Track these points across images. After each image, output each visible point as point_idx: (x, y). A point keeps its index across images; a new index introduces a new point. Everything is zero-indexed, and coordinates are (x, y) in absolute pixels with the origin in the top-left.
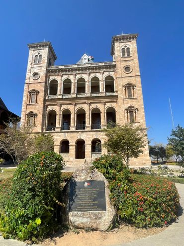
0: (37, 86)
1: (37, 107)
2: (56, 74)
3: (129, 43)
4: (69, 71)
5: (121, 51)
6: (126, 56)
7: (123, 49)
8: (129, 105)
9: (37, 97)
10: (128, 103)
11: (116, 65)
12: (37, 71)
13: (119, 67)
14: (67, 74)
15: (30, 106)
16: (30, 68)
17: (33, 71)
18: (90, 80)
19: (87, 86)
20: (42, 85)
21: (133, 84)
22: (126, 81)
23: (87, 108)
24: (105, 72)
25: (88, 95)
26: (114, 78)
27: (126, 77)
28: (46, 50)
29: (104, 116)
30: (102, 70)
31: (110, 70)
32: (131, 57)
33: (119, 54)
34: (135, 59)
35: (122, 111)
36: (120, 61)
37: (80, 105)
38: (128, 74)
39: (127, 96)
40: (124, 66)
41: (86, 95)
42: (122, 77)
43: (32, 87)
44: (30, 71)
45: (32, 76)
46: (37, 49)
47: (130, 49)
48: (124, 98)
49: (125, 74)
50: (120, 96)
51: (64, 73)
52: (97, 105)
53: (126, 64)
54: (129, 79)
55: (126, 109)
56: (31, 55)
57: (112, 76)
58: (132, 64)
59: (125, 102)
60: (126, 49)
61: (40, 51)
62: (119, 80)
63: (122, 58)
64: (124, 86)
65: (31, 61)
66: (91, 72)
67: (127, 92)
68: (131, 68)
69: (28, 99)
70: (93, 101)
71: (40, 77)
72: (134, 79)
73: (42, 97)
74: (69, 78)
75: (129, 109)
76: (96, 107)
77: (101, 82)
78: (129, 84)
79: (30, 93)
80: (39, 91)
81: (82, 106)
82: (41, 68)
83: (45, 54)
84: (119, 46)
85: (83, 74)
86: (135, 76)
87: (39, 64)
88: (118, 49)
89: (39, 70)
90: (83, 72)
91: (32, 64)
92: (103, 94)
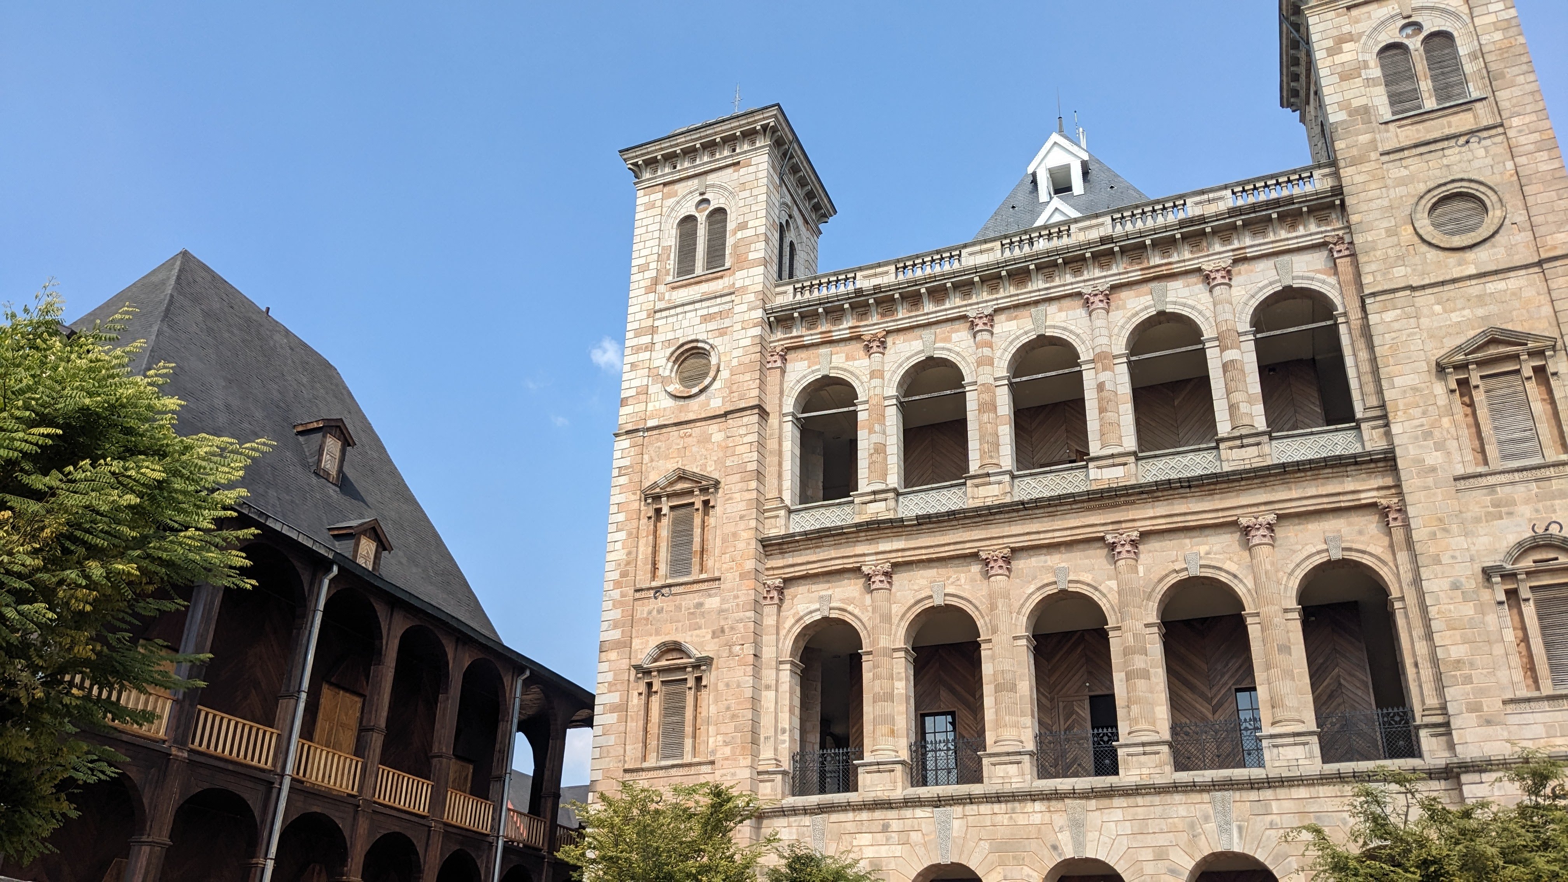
0: (706, 439)
1: (713, 603)
2: (844, 328)
4: (938, 293)
5: (1376, 72)
7: (1391, 52)
8: (1512, 531)
9: (705, 527)
10: (1500, 509)
11: (1338, 191)
12: (699, 332)
13: (1374, 205)
14: (922, 320)
15: (660, 602)
16: (644, 315)
17: (670, 336)
18: (1120, 346)
19: (1100, 400)
20: (742, 431)
21: (1537, 338)
22: (1455, 317)
23: (1113, 584)
24: (1243, 267)
25: (1119, 472)
26: (1337, 301)
27: (1454, 281)
28: (751, 169)
29: (1285, 649)
30: (1218, 247)
31: (1293, 244)
32: (1478, 105)
33: (1356, 103)
34: (1516, 121)
35: (1455, 586)
36: (1374, 156)
37: (1055, 560)
38: (1470, 255)
39: (1492, 451)
40: (1422, 188)
41: (1093, 473)
42: (1412, 288)
43: (667, 458)
44: (647, 339)
45: (667, 369)
46: (691, 172)
47: (1458, 42)
48: (1460, 471)
49: (1432, 254)
50: (1413, 451)
51: (903, 315)
52: (1203, 549)
53: (1437, 173)
54: (1480, 297)
55: (1487, 573)
56: (650, 220)
57: (1315, 286)
58: (1489, 161)
59: (1475, 510)
60: (1415, 43)
61: (711, 179)
62: (1389, 316)
63: (1391, 126)
64: (1441, 369)
65: (653, 265)
66: (1124, 279)
67: (1483, 413)
68: (1490, 199)
69: (644, 550)
70: (1162, 524)
71: (724, 374)
72: (1529, 293)
73: (742, 525)
74: (937, 354)
75: (1527, 563)
76: (1195, 571)
77: (1223, 349)
78: (1493, 341)
79: (657, 498)
80: (716, 475)
81: (1066, 571)
82: (727, 307)
83: (750, 200)
84: (1350, 38)
85: (1052, 308)
86: (1540, 263)
87: (707, 281)
88: (1338, 59)
89: (712, 326)
90: (1055, 293)
91: (661, 288)
92: (1252, 451)
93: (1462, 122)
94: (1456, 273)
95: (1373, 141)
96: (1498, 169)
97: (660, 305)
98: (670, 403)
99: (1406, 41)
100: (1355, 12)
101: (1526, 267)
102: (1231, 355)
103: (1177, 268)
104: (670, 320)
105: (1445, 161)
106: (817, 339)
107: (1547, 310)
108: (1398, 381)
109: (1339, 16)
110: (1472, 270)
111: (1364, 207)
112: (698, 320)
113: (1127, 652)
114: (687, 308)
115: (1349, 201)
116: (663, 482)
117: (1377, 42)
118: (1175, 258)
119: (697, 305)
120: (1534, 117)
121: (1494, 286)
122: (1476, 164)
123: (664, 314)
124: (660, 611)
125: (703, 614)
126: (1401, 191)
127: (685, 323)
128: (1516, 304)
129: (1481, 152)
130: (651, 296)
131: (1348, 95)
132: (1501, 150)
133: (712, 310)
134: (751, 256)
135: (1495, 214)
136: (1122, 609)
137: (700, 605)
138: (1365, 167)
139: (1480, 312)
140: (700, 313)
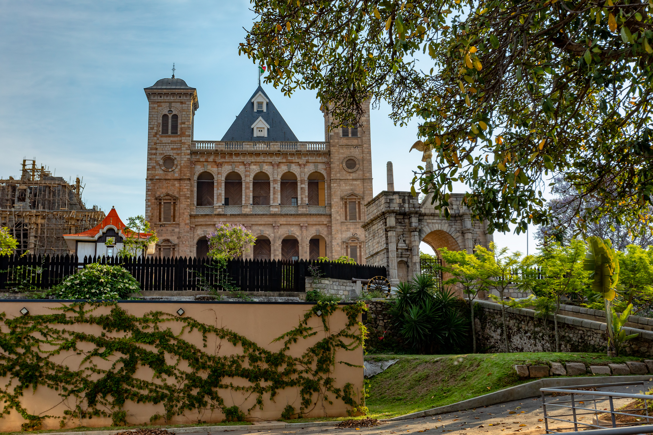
0: (174, 185)
1: (177, 230)
2: (211, 159)
4: (237, 154)
6: (350, 135)
8: (349, 234)
9: (174, 210)
10: (348, 230)
11: (329, 151)
12: (171, 153)
13: (336, 158)
14: (232, 161)
15: (162, 228)
16: (153, 144)
17: (161, 152)
18: (279, 178)
19: (274, 191)
20: (185, 185)
21: (359, 196)
22: (347, 188)
23: (273, 235)
24: (308, 164)
25: (277, 210)
26: (326, 177)
27: (348, 180)
28: (186, 105)
29: (306, 252)
30: (303, 158)
31: (319, 161)
32: (359, 139)
33: (337, 131)
34: (365, 145)
35: (338, 244)
36: (338, 146)
37: (261, 228)
38: (352, 175)
39: (348, 218)
40: (345, 156)
41: (271, 209)
42: (340, 180)
43: (162, 188)
44: (154, 151)
46: (167, 101)
48: (342, 220)
49: (345, 173)
50: (335, 216)
51: (227, 159)
52: (292, 229)
53: (349, 153)
54: (352, 184)
55: (344, 242)
56: (154, 113)
57: (322, 172)
58: (358, 153)
59: (343, 229)
61: (173, 104)
62: (335, 185)
63: (342, 139)
64: (342, 199)
65: (155, 128)
66: (282, 161)
67: (348, 210)
68: (357, 162)
69: (156, 213)
70: (285, 223)
71: (179, 167)
72: (360, 185)
73: (185, 211)
74: (236, 171)
75: (350, 241)
76: (290, 234)
77: (302, 184)
78: (352, 195)
79: (161, 200)
80: (177, 196)
81: (263, 231)
82: (180, 147)
83: (186, 116)
85: (265, 165)
86: (363, 179)
87: (172, 137)
89: (175, 152)
90: (266, 161)
91: (158, 136)
92: (305, 209)
93: (355, 142)
94: (349, 178)
95: (338, 142)
96: (360, 155)
97: (158, 142)
98: (161, 172)
101: (361, 179)
102: (303, 186)
103: (294, 161)
104: (161, 147)
105: (351, 151)
106: (204, 160)
107: (362, 190)
108: (334, 200)
110: (351, 178)
111: (334, 158)
112: (170, 149)
113: (275, 250)
114: (167, 144)
115: (331, 155)
116: (162, 196)
118: (293, 159)
119: (170, 144)
120: (368, 145)
121: (355, 182)
122: (356, 153)
123: (159, 145)
124: (162, 230)
125: (174, 233)
126: (341, 156)
127: (166, 149)
128: (358, 187)
129: (357, 151)
130: (155, 138)
132: (361, 151)
133: (174, 147)
134: (187, 133)
135: (357, 166)
136: (274, 240)
137: (173, 230)
138: (336, 148)
139: (351, 188)
140: (171, 147)
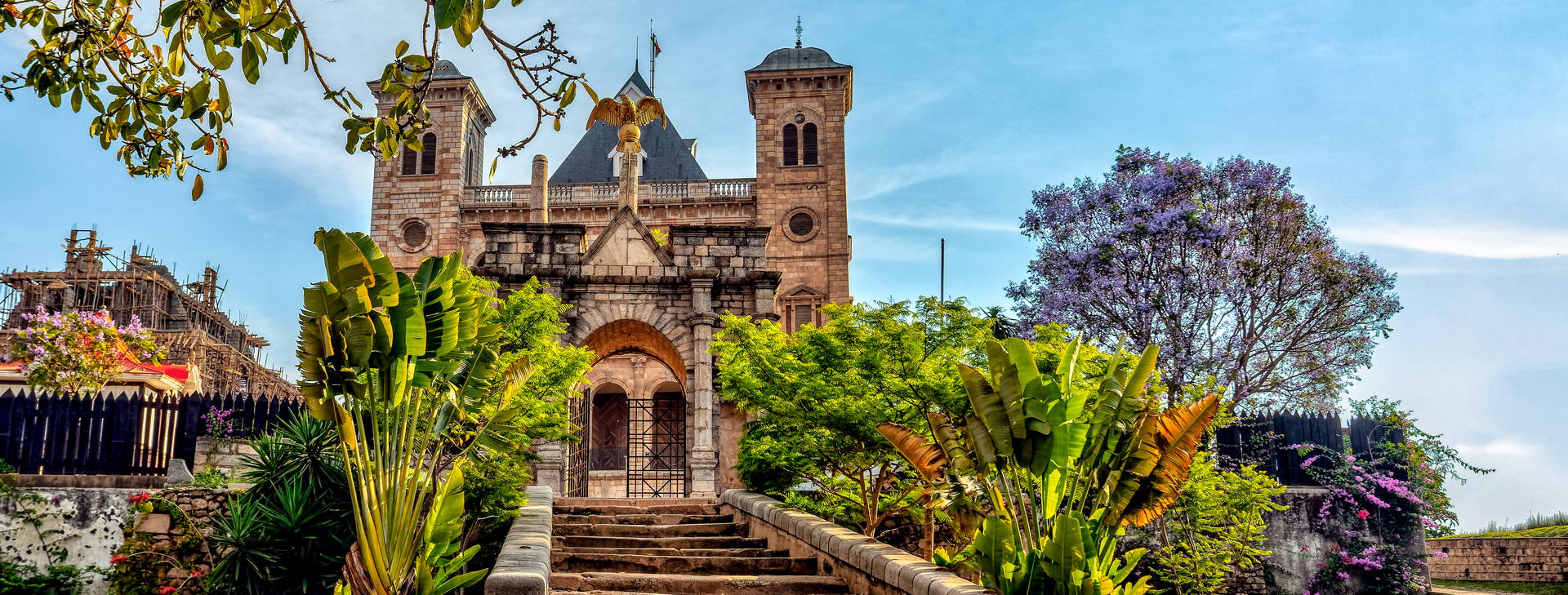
3: (815, 104)
5: (780, 138)
6: (801, 162)
7: (790, 130)
11: (755, 198)
12: (418, 213)
13: (768, 212)
16: (383, 195)
17: (400, 212)
21: (819, 293)
22: (791, 276)
23: (632, 381)
27: (794, 258)
28: (453, 114)
30: (700, 216)
32: (820, 169)
33: (771, 154)
34: (833, 183)
36: (772, 185)
37: (606, 367)
38: (802, 247)
40: (789, 207)
42: (777, 258)
44: (385, 212)
45: (399, 233)
47: (819, 131)
49: (787, 243)
53: (797, 201)
54: (802, 268)
58: (818, 200)
60: (800, 127)
63: (783, 170)
64: (780, 299)
65: (389, 164)
68: (815, 220)
71: (435, 242)
72: (821, 269)
78: (802, 291)
81: (612, 373)
82: (436, 200)
83: (451, 134)
84: (774, 117)
86: (828, 256)
87: (424, 180)
88: (767, 127)
89: (427, 210)
91: (394, 179)
93: (812, 176)
94: (795, 254)
95: (774, 177)
96: (821, 205)
97: (394, 191)
98: (399, 254)
99: (797, 125)
100: (777, 102)
101: (822, 257)
103: (679, 223)
104: (400, 202)
105: (801, 196)
107: (826, 279)
109: (770, 102)
110: (801, 254)
111: (763, 212)
112: (417, 205)
114: (411, 196)
115: (759, 207)
117: (784, 122)
118: (678, 217)
119: (418, 196)
120: (839, 182)
122: (813, 200)
123: (397, 197)
126: (780, 206)
127: (410, 206)
128: (815, 274)
129: (816, 195)
130: (389, 184)
131: (767, 149)
132: (823, 195)
133: (426, 201)
134: (452, 171)
135: (816, 228)
138: (768, 191)
139: (801, 275)
140: (419, 201)
